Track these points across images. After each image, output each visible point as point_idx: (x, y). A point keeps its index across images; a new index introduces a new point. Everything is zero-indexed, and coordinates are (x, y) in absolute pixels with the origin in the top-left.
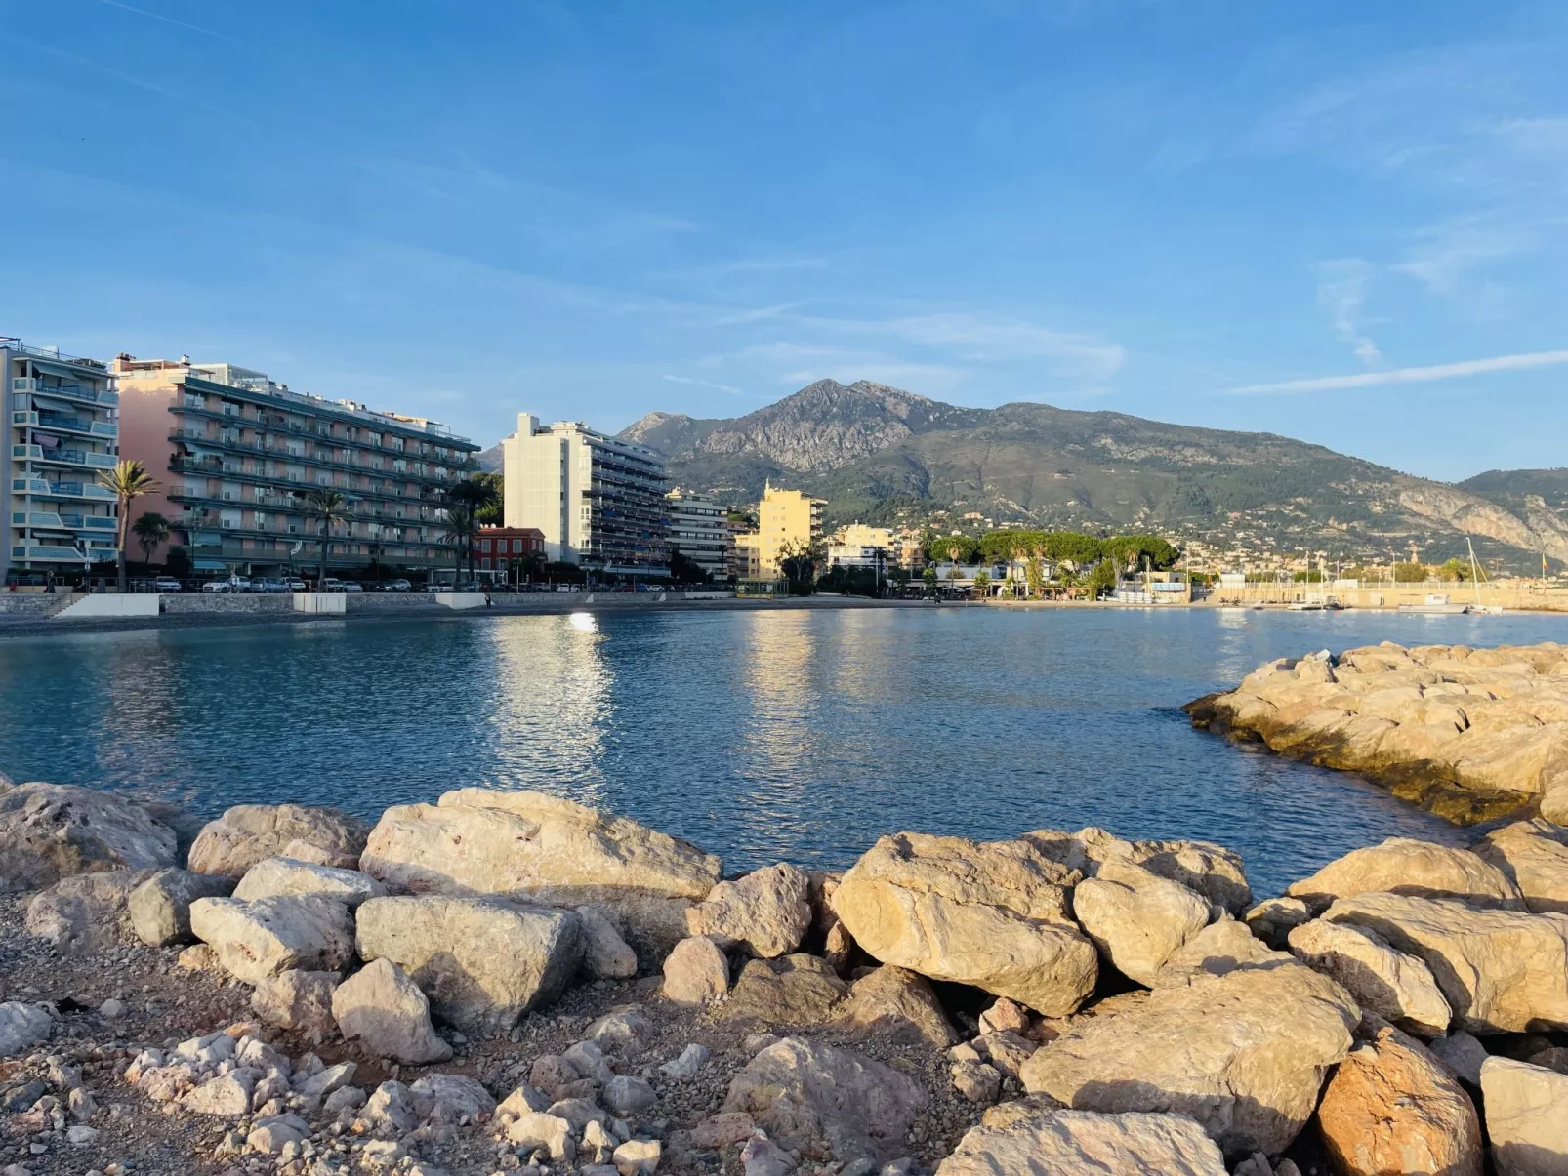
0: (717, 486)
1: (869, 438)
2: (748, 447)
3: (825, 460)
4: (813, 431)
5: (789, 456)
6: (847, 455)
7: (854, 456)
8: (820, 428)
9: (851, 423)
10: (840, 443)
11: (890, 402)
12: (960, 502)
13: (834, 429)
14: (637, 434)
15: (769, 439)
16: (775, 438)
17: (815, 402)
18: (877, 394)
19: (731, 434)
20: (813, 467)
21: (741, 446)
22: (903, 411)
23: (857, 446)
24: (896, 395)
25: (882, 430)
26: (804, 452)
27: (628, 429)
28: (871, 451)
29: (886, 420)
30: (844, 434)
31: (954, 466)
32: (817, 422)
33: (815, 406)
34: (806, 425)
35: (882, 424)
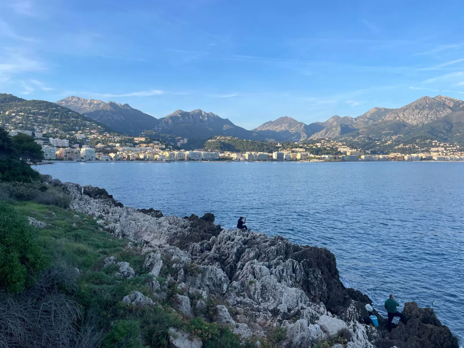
0: (385, 131)
1: (437, 114)
2: (398, 118)
3: (422, 121)
4: (419, 112)
5: (410, 120)
6: (429, 119)
7: (431, 120)
8: (421, 112)
9: (432, 110)
10: (427, 116)
11: (447, 102)
12: (459, 134)
13: (426, 112)
14: (368, 114)
15: (404, 116)
16: (406, 115)
17: (421, 103)
18: (443, 99)
19: (393, 115)
20: (418, 124)
21: (395, 118)
22: (451, 105)
23: (433, 117)
24: (450, 100)
25: (443, 111)
26: (415, 119)
27: (366, 113)
28: (437, 118)
29: (444, 108)
30: (429, 113)
31: (461, 123)
32: (421, 110)
33: (421, 105)
34: (417, 111)
35: (443, 109)
